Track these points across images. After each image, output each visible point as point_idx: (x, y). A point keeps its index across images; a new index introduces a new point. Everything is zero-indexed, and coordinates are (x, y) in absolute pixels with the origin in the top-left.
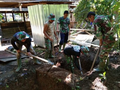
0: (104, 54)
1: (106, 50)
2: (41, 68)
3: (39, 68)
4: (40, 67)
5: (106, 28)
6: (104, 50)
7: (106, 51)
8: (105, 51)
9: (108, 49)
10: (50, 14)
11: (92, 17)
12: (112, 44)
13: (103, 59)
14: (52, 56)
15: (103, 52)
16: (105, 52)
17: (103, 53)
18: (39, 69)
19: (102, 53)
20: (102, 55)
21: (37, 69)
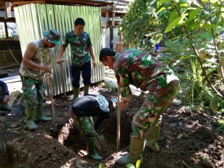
0: (147, 117)
1: (153, 109)
2: (19, 141)
3: (15, 140)
4: (17, 139)
5: (142, 72)
6: (150, 108)
7: (153, 112)
8: (150, 111)
9: (158, 106)
10: (50, 29)
11: (109, 60)
12: (169, 95)
13: (140, 128)
14: (42, 116)
15: (146, 112)
16: (150, 113)
17: (146, 114)
18: (16, 142)
19: (142, 114)
20: (141, 118)
21: (10, 143)
